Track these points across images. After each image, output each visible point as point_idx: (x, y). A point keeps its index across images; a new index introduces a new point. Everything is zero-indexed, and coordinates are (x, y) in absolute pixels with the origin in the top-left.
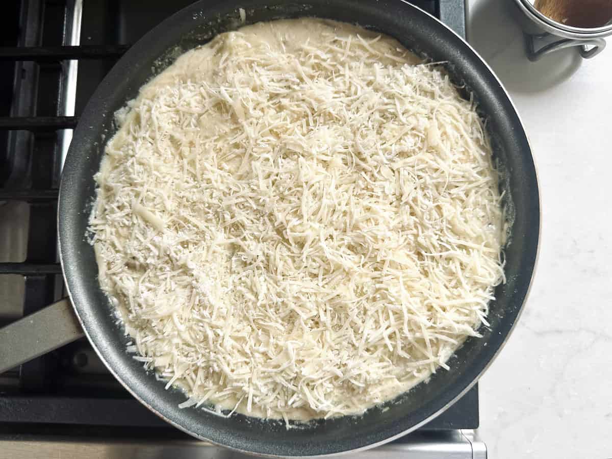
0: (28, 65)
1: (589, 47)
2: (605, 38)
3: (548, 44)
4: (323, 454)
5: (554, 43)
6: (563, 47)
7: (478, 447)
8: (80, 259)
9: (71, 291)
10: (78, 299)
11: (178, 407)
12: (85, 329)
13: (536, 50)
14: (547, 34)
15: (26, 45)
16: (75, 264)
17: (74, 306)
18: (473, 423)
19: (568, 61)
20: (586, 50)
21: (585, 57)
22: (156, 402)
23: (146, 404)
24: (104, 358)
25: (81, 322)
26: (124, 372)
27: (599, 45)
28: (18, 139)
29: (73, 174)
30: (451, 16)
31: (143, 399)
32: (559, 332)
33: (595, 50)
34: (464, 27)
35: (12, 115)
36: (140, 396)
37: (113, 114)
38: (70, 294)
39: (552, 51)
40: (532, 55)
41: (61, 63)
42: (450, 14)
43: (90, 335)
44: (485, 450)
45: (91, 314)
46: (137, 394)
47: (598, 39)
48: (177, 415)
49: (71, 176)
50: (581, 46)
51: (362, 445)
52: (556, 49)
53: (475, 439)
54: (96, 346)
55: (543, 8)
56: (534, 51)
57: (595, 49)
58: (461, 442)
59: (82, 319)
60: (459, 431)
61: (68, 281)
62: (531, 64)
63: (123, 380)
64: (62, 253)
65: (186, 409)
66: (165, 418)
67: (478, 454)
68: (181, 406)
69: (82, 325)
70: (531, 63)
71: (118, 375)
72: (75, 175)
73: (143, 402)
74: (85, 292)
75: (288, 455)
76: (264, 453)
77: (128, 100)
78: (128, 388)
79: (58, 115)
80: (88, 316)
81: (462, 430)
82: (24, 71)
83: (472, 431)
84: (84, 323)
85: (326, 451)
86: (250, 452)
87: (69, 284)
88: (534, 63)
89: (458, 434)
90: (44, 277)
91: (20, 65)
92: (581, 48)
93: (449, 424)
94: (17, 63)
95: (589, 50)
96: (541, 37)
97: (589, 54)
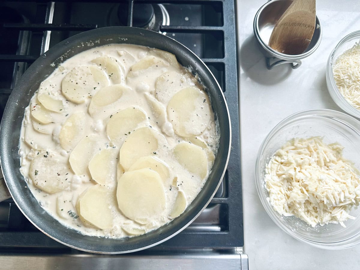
0: (21, 64)
2: (301, 60)
3: (275, 62)
5: (278, 62)
6: (282, 63)
7: (244, 257)
8: (10, 159)
10: (8, 178)
12: (11, 193)
13: (271, 64)
14: (275, 58)
15: (21, 54)
16: (8, 161)
17: (6, 182)
18: (241, 243)
19: (286, 70)
20: (294, 65)
21: (294, 68)
22: (46, 228)
24: (20, 207)
25: (9, 189)
27: (299, 63)
30: (230, 48)
33: (297, 66)
34: (236, 53)
36: (38, 226)
38: (4, 176)
39: (277, 65)
40: (269, 67)
42: (229, 47)
43: (13, 196)
44: (247, 258)
45: (15, 186)
46: (37, 225)
47: (297, 60)
48: (56, 234)
50: (292, 63)
52: (279, 64)
53: (244, 252)
55: (272, 45)
56: (269, 65)
58: (237, 254)
61: (3, 170)
67: (244, 259)
69: (10, 191)
70: (268, 70)
73: (39, 228)
74: (12, 175)
80: (13, 187)
82: (19, 67)
83: (241, 248)
86: (93, 251)
87: (3, 171)
88: (270, 71)
91: (17, 64)
92: (292, 64)
93: (229, 244)
94: (16, 63)
95: (295, 65)
96: (272, 59)
97: (295, 67)
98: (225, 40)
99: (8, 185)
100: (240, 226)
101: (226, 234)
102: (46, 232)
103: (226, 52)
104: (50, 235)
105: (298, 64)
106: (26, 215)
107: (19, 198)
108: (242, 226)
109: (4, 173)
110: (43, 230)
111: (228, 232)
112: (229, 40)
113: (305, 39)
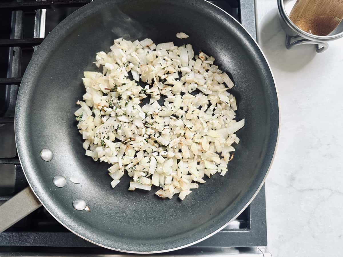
0: (16, 49)
2: (328, 42)
6: (304, 43)
9: (29, 182)
14: (298, 36)
15: (15, 38)
17: (33, 190)
18: (264, 243)
20: (319, 48)
28: (12, 90)
32: (311, 190)
33: (323, 49)
35: (8, 77)
47: (324, 42)
53: (266, 251)
56: (290, 43)
58: (258, 253)
60: (257, 247)
82: (14, 52)
83: (263, 247)
91: (12, 49)
92: (317, 46)
93: (250, 244)
94: (10, 48)
95: (321, 48)
97: (320, 51)
98: (242, 7)
100: (263, 223)
101: (247, 232)
103: (244, 21)
105: (324, 47)
108: (265, 223)
111: (249, 230)
112: (246, 7)
113: (334, 17)
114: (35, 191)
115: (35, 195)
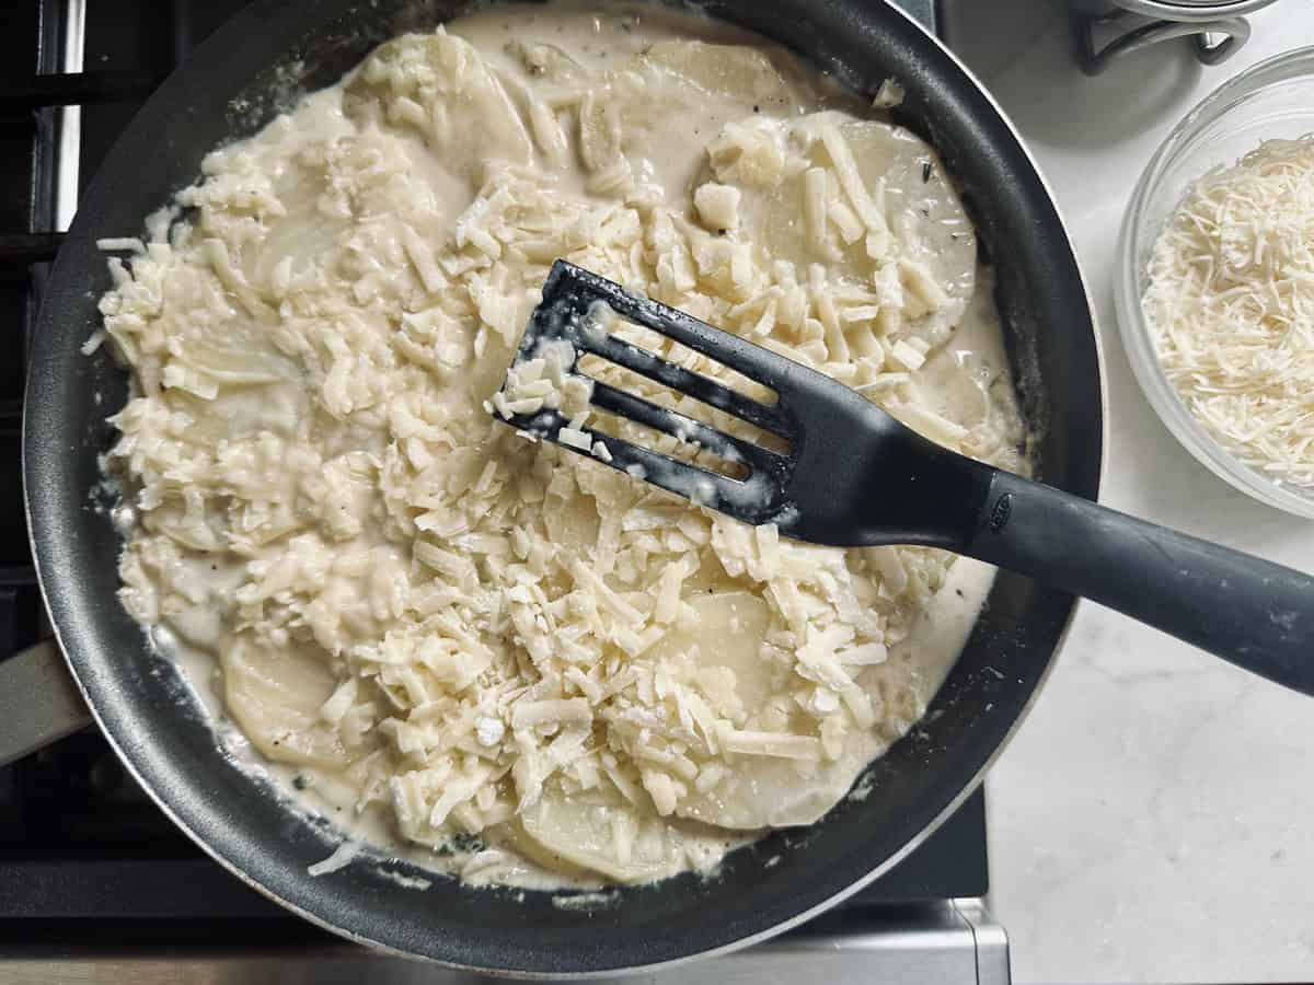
1: (1215, 38)
2: (1247, 17)
3: (1123, 33)
4: (632, 966)
5: (1137, 31)
6: (1156, 40)
7: (990, 937)
8: (77, 551)
9: (57, 623)
10: (74, 640)
11: (307, 873)
12: (92, 707)
13: (1097, 50)
16: (67, 560)
17: (66, 656)
18: (977, 884)
19: (1171, 73)
20: (1209, 47)
21: (1209, 63)
22: (256, 863)
23: (233, 869)
24: (137, 769)
25: (84, 691)
26: (184, 799)
27: (1235, 34)
29: (54, 360)
31: (227, 859)
32: (1165, 675)
33: (1228, 46)
36: (220, 853)
37: (143, 223)
38: (56, 630)
39: (1131, 49)
40: (1089, 62)
41: (36, 114)
43: (104, 720)
44: (1005, 941)
45: (106, 672)
46: (214, 847)
47: (1231, 19)
48: (305, 890)
49: (50, 364)
50: (1198, 36)
51: (718, 942)
52: (1141, 45)
53: (986, 920)
54: (118, 742)
56: (1092, 54)
57: (1229, 43)
58: (955, 926)
59: (84, 685)
60: (950, 901)
61: (50, 601)
62: (1087, 82)
63: (182, 818)
64: (35, 538)
65: (326, 877)
66: (277, 899)
67: (991, 949)
68: (314, 871)
69: (86, 697)
70: (1087, 80)
71: (170, 807)
72: (62, 362)
73: (226, 864)
74: (90, 622)
75: (555, 971)
76: (501, 968)
77: (176, 191)
78: (191, 834)
79: (32, 229)
80: (98, 676)
81: (956, 900)
83: (976, 901)
84: (89, 692)
85: (640, 957)
87: (52, 608)
88: (1096, 79)
89: (947, 909)
90: (13, 594)
92: (1198, 41)
95: (1216, 45)
96: (1105, 21)
97: (1213, 56)
99: (76, 670)
102: (258, 881)
104: (275, 893)
105: (1230, 41)
106: (166, 802)
107: (127, 728)
109: (55, 618)
110: (243, 870)
114: (75, 660)
115: (72, 678)
